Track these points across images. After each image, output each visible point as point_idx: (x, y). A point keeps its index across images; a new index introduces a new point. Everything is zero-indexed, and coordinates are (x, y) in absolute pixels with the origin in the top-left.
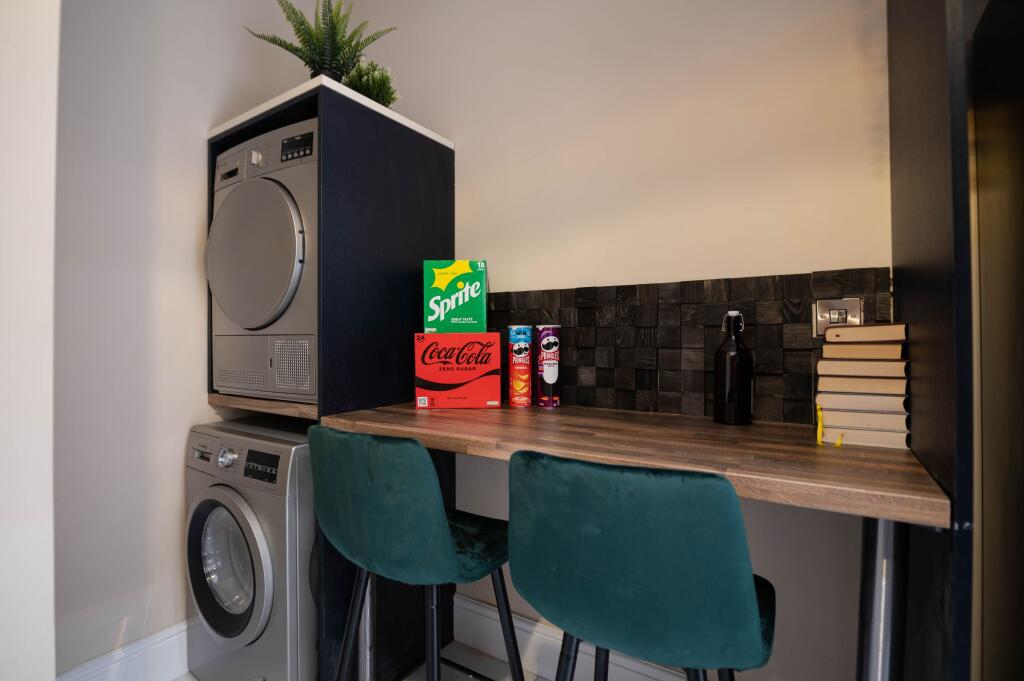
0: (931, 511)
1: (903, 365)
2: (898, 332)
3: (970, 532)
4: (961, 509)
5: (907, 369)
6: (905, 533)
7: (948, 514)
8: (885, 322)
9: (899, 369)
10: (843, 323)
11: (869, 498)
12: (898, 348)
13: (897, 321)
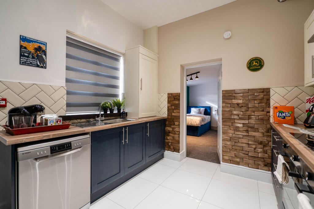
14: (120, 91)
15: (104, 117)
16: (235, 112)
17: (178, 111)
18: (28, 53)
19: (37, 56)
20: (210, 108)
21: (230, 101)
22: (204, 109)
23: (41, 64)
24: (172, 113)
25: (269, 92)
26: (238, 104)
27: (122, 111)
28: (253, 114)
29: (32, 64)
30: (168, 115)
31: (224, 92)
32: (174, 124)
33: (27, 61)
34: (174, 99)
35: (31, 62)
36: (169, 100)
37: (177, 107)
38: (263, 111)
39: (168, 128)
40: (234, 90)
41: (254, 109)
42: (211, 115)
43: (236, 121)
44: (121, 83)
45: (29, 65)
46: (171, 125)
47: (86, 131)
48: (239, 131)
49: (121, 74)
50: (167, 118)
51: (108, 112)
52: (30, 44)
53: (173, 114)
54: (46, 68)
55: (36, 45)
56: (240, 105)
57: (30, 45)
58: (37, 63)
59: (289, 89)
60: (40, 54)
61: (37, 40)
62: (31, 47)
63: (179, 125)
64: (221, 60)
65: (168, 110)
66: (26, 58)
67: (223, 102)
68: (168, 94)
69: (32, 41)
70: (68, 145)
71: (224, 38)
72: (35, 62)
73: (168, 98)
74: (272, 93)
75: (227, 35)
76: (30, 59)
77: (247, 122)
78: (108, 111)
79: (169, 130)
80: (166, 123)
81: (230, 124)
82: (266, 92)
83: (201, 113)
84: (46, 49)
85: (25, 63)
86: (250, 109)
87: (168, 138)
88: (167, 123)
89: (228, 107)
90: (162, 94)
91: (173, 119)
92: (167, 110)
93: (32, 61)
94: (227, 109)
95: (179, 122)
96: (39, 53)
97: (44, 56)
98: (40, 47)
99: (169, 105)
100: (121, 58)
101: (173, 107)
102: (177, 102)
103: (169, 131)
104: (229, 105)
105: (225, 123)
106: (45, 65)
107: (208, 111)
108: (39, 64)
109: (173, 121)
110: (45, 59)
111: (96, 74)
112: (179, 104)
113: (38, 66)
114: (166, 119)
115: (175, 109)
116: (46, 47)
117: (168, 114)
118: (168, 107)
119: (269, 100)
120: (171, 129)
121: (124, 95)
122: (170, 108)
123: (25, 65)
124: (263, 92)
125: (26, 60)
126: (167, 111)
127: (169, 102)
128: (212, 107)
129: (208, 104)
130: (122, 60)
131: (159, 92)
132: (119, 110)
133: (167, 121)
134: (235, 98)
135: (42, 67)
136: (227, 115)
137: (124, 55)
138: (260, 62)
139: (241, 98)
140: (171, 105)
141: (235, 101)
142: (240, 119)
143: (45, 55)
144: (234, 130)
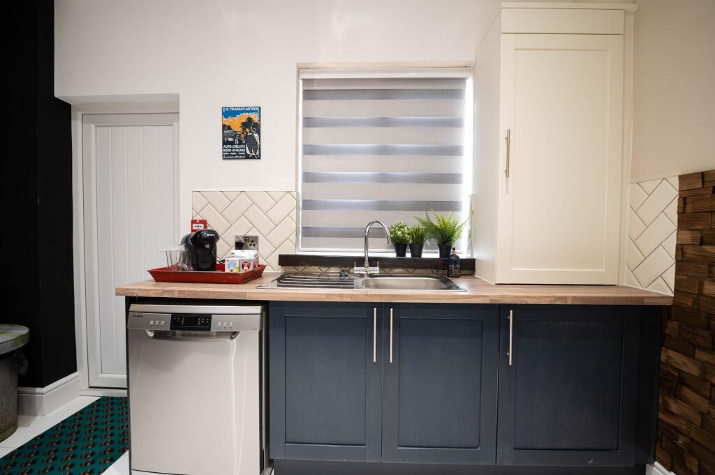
14: (466, 191)
15: (378, 268)
18: (232, 137)
19: (246, 137)
23: (251, 152)
24: (701, 285)
29: (240, 155)
30: (676, 291)
33: (232, 152)
35: (237, 152)
36: (689, 209)
39: (672, 354)
45: (235, 158)
46: (695, 346)
47: (248, 295)
49: (467, 137)
50: (669, 303)
51: (408, 255)
52: (236, 118)
53: (710, 288)
54: (259, 158)
55: (243, 118)
57: (236, 120)
58: (246, 152)
60: (250, 132)
61: (245, 108)
62: (236, 123)
66: (230, 146)
68: (683, 178)
69: (238, 112)
70: (205, 321)
72: (242, 150)
73: (683, 200)
76: (236, 146)
78: (408, 252)
79: (684, 369)
80: (668, 331)
84: (260, 120)
85: (230, 155)
87: (674, 406)
88: (672, 327)
90: (649, 186)
92: (673, 261)
93: (238, 150)
96: (248, 130)
97: (256, 135)
98: (250, 119)
99: (687, 236)
100: (468, 83)
103: (679, 371)
106: (258, 153)
108: (248, 152)
110: (258, 141)
111: (384, 151)
113: (247, 157)
114: (668, 307)
116: (260, 116)
117: (677, 282)
118: (680, 248)
120: (691, 368)
122: (690, 252)
123: (230, 159)
125: (229, 150)
126: (673, 270)
127: (685, 220)
132: (445, 248)
133: (669, 318)
135: (253, 158)
140: (698, 235)
143: (259, 132)
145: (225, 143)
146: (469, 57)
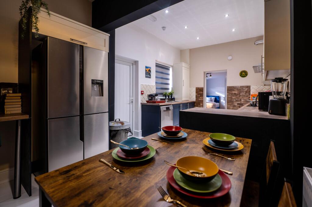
0: (26, 117)
1: (21, 100)
2: (20, 95)
3: (31, 118)
4: (30, 116)
5: (22, 100)
6: (22, 121)
7: (29, 117)
8: (16, 93)
9: (20, 100)
10: (8, 93)
11: (18, 117)
12: (20, 97)
13: (19, 93)
14: (170, 87)
16: (233, 98)
17: (202, 97)
20: (219, 97)
21: (231, 92)
22: (214, 98)
25: (250, 88)
26: (235, 94)
27: (173, 97)
28: (242, 98)
30: (196, 100)
31: (228, 87)
32: (200, 105)
34: (199, 91)
37: (202, 95)
38: (247, 97)
40: (233, 87)
41: (243, 96)
42: (220, 102)
43: (234, 102)
44: (170, 82)
46: (198, 105)
48: (235, 107)
49: (170, 77)
53: (199, 99)
54: (151, 78)
56: (236, 94)
59: (259, 86)
63: (203, 105)
64: (226, 70)
65: (196, 97)
67: (228, 93)
68: (196, 88)
69: (148, 68)
71: (228, 59)
72: (149, 76)
73: (196, 90)
74: (251, 88)
75: (230, 58)
77: (239, 102)
78: (167, 97)
81: (231, 104)
82: (249, 87)
83: (212, 101)
85: (147, 77)
86: (241, 96)
88: (196, 104)
89: (230, 95)
90: (192, 88)
91: (199, 102)
94: (230, 96)
95: (203, 104)
96: (149, 72)
99: (197, 94)
100: (171, 68)
101: (199, 95)
102: (202, 93)
104: (231, 94)
105: (228, 103)
107: (217, 100)
109: (199, 103)
110: (151, 74)
112: (203, 94)
113: (149, 78)
114: (195, 102)
115: (200, 96)
116: (151, 69)
118: (196, 95)
119: (250, 91)
121: (172, 88)
124: (247, 88)
127: (196, 92)
128: (221, 97)
129: (218, 94)
130: (171, 69)
131: (190, 87)
132: (171, 97)
134: (234, 90)
136: (229, 99)
137: (172, 66)
138: (246, 73)
139: (236, 90)
141: (233, 92)
142: (236, 101)
143: (151, 72)
144: (233, 107)
145: (146, 74)
146: (172, 65)
